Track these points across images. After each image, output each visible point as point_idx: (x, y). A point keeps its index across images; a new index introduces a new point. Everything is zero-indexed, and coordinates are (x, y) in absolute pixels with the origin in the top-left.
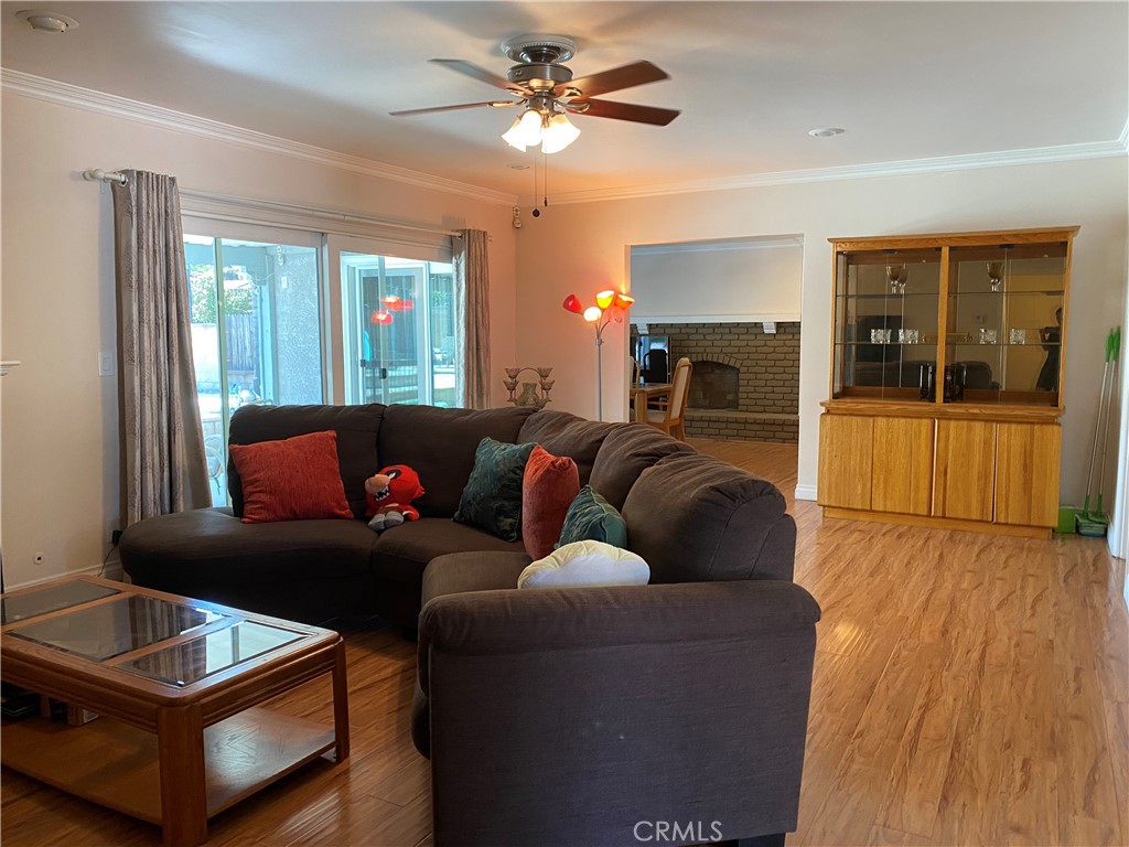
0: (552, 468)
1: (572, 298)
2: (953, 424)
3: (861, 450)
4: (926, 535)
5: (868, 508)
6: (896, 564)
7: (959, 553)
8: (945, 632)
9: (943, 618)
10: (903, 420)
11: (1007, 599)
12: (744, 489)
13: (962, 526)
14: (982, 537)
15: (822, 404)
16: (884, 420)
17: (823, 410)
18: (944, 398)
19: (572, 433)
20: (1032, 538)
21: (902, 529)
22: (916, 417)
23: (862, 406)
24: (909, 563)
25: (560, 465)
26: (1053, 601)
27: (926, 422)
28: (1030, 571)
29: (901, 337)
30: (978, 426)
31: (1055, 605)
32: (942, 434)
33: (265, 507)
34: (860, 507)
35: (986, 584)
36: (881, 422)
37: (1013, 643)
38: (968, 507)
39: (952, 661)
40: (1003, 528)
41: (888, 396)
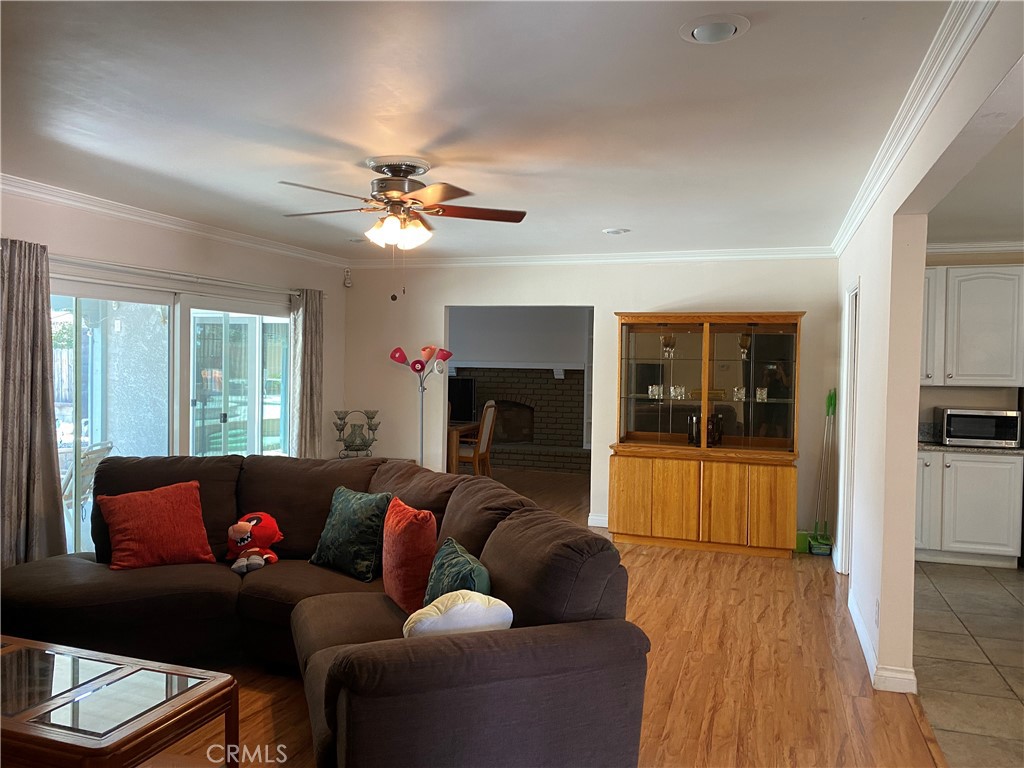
0: (414, 520)
1: (398, 350)
2: (715, 465)
3: (643, 487)
4: (696, 557)
5: (649, 534)
6: (676, 585)
7: (724, 572)
8: (721, 644)
9: (718, 633)
10: (675, 462)
11: (764, 612)
12: (589, 546)
13: (723, 549)
14: (739, 559)
15: (611, 447)
16: (661, 461)
17: (612, 452)
18: (708, 443)
19: (421, 484)
20: (776, 558)
21: (677, 553)
22: (686, 459)
23: (643, 449)
24: (686, 583)
25: (422, 518)
26: (798, 613)
27: (694, 463)
28: (779, 587)
29: (673, 394)
30: (735, 468)
31: (800, 616)
32: (707, 473)
33: (135, 554)
34: (642, 534)
35: (747, 600)
36: (658, 462)
37: (773, 649)
38: (728, 533)
39: (729, 667)
40: (757, 551)
41: (664, 441)
